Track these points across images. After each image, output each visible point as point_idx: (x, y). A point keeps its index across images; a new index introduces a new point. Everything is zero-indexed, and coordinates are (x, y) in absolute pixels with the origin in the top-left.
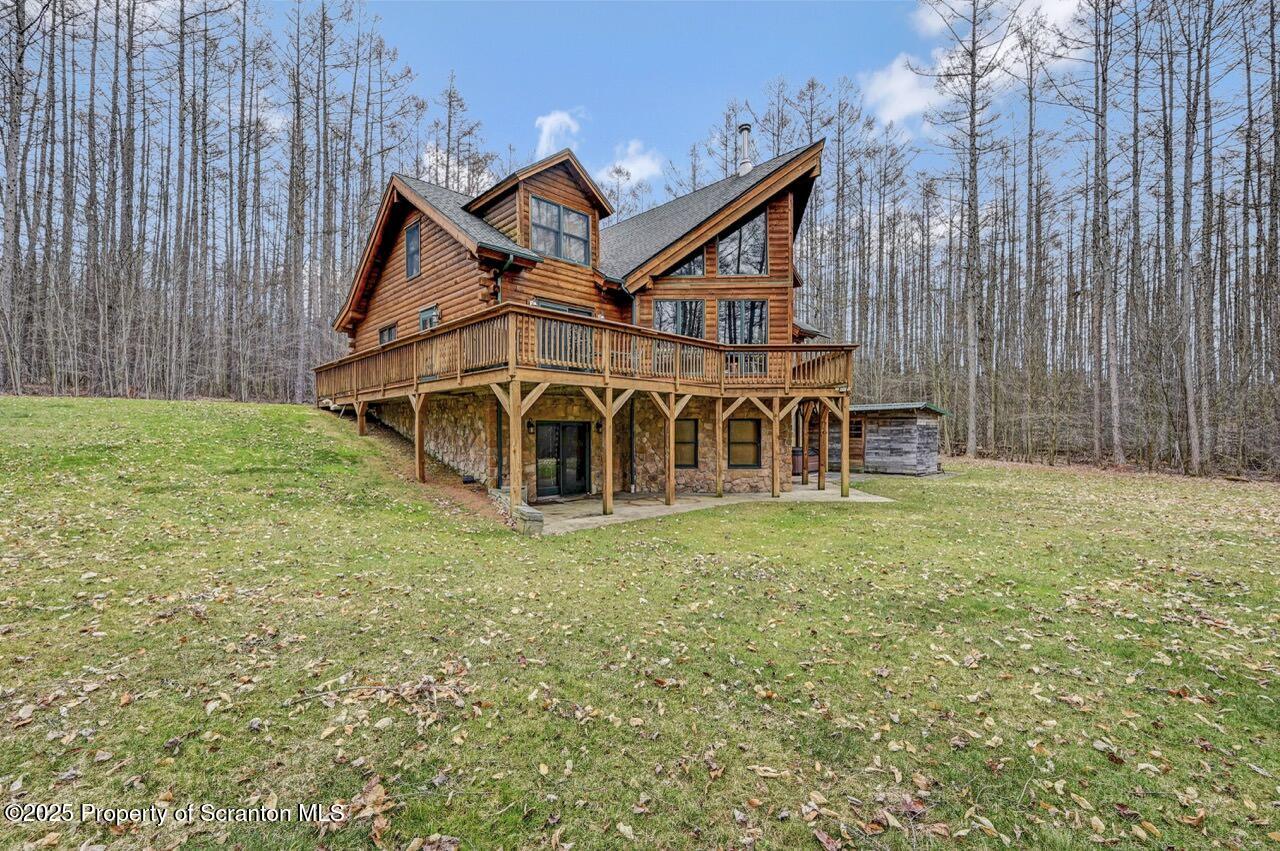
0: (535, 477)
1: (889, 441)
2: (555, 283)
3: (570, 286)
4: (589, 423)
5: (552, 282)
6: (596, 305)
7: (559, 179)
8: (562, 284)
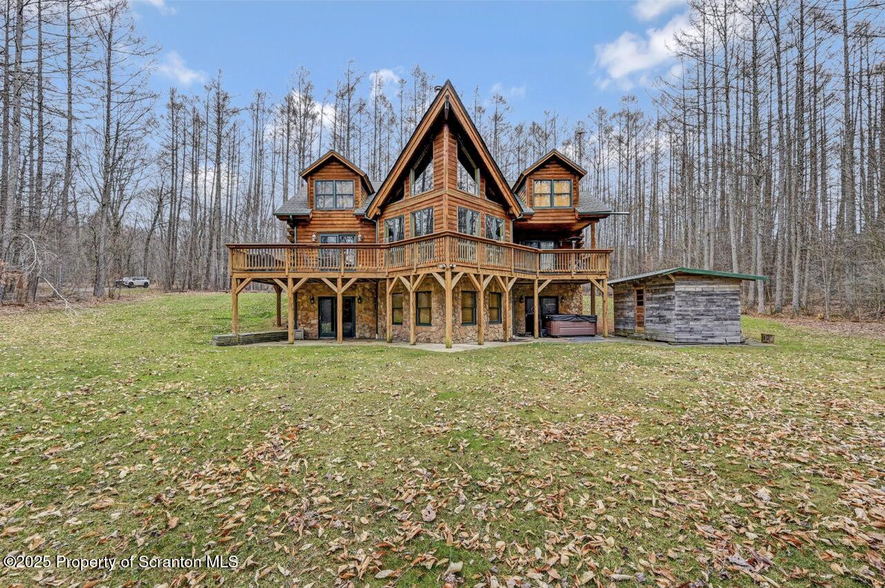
0: (317, 326)
1: (658, 309)
2: (330, 222)
3: (340, 222)
4: (354, 298)
5: (328, 222)
6: (360, 229)
7: (334, 167)
8: (335, 222)
